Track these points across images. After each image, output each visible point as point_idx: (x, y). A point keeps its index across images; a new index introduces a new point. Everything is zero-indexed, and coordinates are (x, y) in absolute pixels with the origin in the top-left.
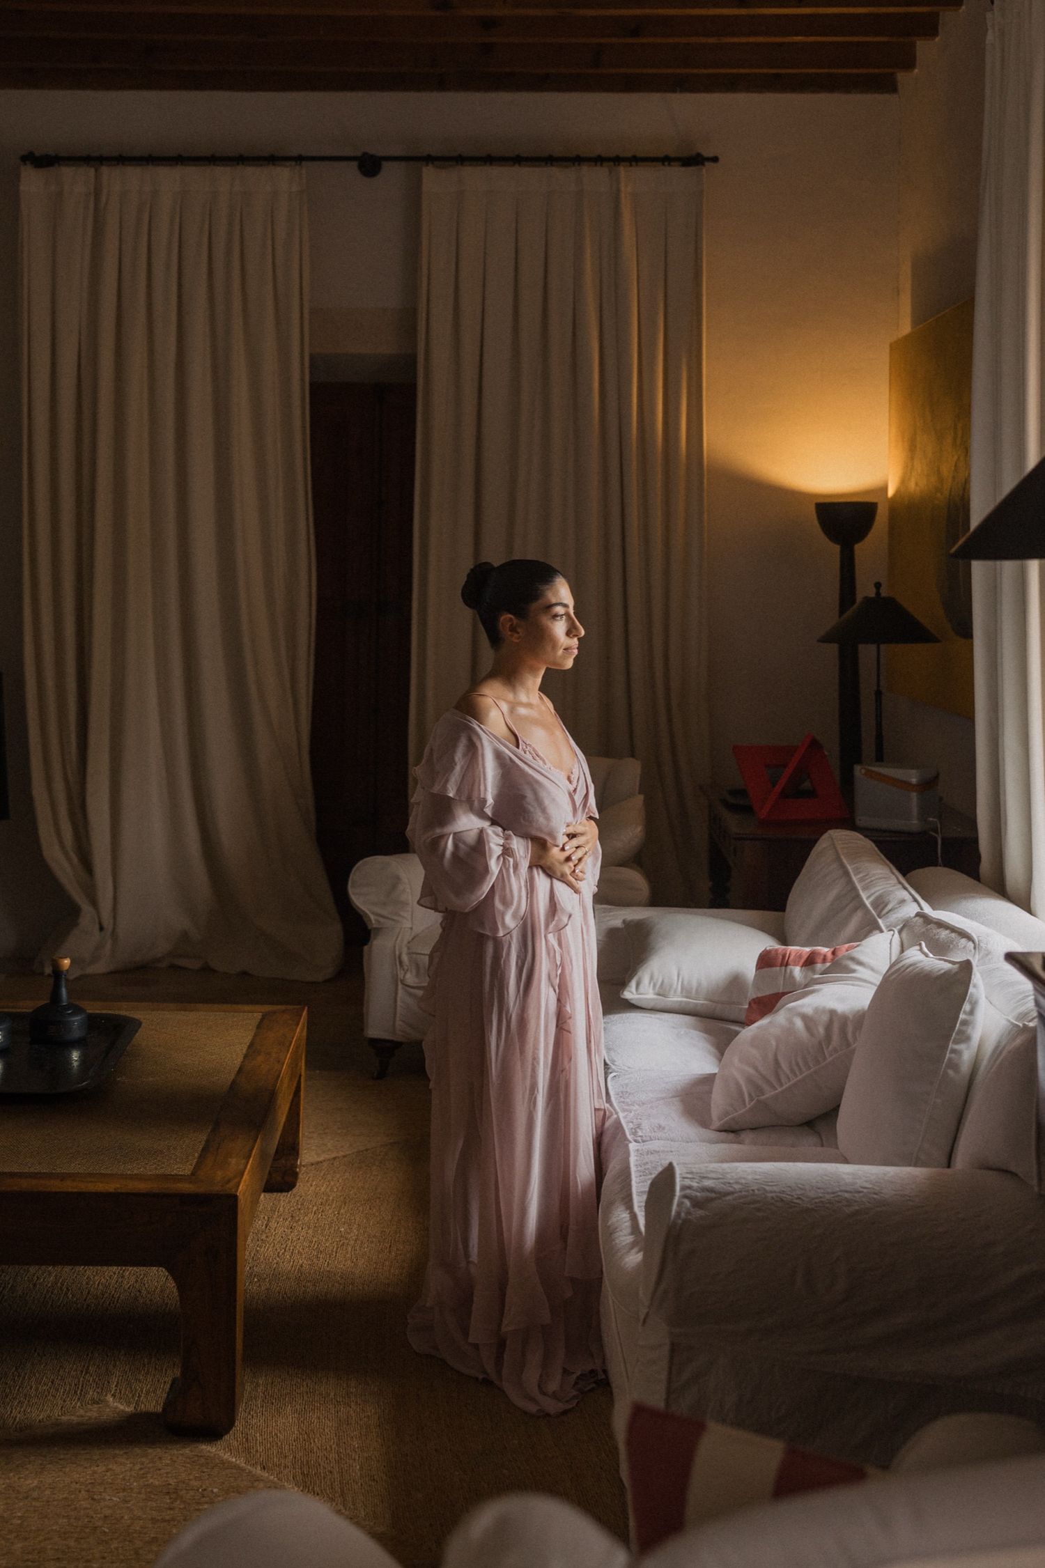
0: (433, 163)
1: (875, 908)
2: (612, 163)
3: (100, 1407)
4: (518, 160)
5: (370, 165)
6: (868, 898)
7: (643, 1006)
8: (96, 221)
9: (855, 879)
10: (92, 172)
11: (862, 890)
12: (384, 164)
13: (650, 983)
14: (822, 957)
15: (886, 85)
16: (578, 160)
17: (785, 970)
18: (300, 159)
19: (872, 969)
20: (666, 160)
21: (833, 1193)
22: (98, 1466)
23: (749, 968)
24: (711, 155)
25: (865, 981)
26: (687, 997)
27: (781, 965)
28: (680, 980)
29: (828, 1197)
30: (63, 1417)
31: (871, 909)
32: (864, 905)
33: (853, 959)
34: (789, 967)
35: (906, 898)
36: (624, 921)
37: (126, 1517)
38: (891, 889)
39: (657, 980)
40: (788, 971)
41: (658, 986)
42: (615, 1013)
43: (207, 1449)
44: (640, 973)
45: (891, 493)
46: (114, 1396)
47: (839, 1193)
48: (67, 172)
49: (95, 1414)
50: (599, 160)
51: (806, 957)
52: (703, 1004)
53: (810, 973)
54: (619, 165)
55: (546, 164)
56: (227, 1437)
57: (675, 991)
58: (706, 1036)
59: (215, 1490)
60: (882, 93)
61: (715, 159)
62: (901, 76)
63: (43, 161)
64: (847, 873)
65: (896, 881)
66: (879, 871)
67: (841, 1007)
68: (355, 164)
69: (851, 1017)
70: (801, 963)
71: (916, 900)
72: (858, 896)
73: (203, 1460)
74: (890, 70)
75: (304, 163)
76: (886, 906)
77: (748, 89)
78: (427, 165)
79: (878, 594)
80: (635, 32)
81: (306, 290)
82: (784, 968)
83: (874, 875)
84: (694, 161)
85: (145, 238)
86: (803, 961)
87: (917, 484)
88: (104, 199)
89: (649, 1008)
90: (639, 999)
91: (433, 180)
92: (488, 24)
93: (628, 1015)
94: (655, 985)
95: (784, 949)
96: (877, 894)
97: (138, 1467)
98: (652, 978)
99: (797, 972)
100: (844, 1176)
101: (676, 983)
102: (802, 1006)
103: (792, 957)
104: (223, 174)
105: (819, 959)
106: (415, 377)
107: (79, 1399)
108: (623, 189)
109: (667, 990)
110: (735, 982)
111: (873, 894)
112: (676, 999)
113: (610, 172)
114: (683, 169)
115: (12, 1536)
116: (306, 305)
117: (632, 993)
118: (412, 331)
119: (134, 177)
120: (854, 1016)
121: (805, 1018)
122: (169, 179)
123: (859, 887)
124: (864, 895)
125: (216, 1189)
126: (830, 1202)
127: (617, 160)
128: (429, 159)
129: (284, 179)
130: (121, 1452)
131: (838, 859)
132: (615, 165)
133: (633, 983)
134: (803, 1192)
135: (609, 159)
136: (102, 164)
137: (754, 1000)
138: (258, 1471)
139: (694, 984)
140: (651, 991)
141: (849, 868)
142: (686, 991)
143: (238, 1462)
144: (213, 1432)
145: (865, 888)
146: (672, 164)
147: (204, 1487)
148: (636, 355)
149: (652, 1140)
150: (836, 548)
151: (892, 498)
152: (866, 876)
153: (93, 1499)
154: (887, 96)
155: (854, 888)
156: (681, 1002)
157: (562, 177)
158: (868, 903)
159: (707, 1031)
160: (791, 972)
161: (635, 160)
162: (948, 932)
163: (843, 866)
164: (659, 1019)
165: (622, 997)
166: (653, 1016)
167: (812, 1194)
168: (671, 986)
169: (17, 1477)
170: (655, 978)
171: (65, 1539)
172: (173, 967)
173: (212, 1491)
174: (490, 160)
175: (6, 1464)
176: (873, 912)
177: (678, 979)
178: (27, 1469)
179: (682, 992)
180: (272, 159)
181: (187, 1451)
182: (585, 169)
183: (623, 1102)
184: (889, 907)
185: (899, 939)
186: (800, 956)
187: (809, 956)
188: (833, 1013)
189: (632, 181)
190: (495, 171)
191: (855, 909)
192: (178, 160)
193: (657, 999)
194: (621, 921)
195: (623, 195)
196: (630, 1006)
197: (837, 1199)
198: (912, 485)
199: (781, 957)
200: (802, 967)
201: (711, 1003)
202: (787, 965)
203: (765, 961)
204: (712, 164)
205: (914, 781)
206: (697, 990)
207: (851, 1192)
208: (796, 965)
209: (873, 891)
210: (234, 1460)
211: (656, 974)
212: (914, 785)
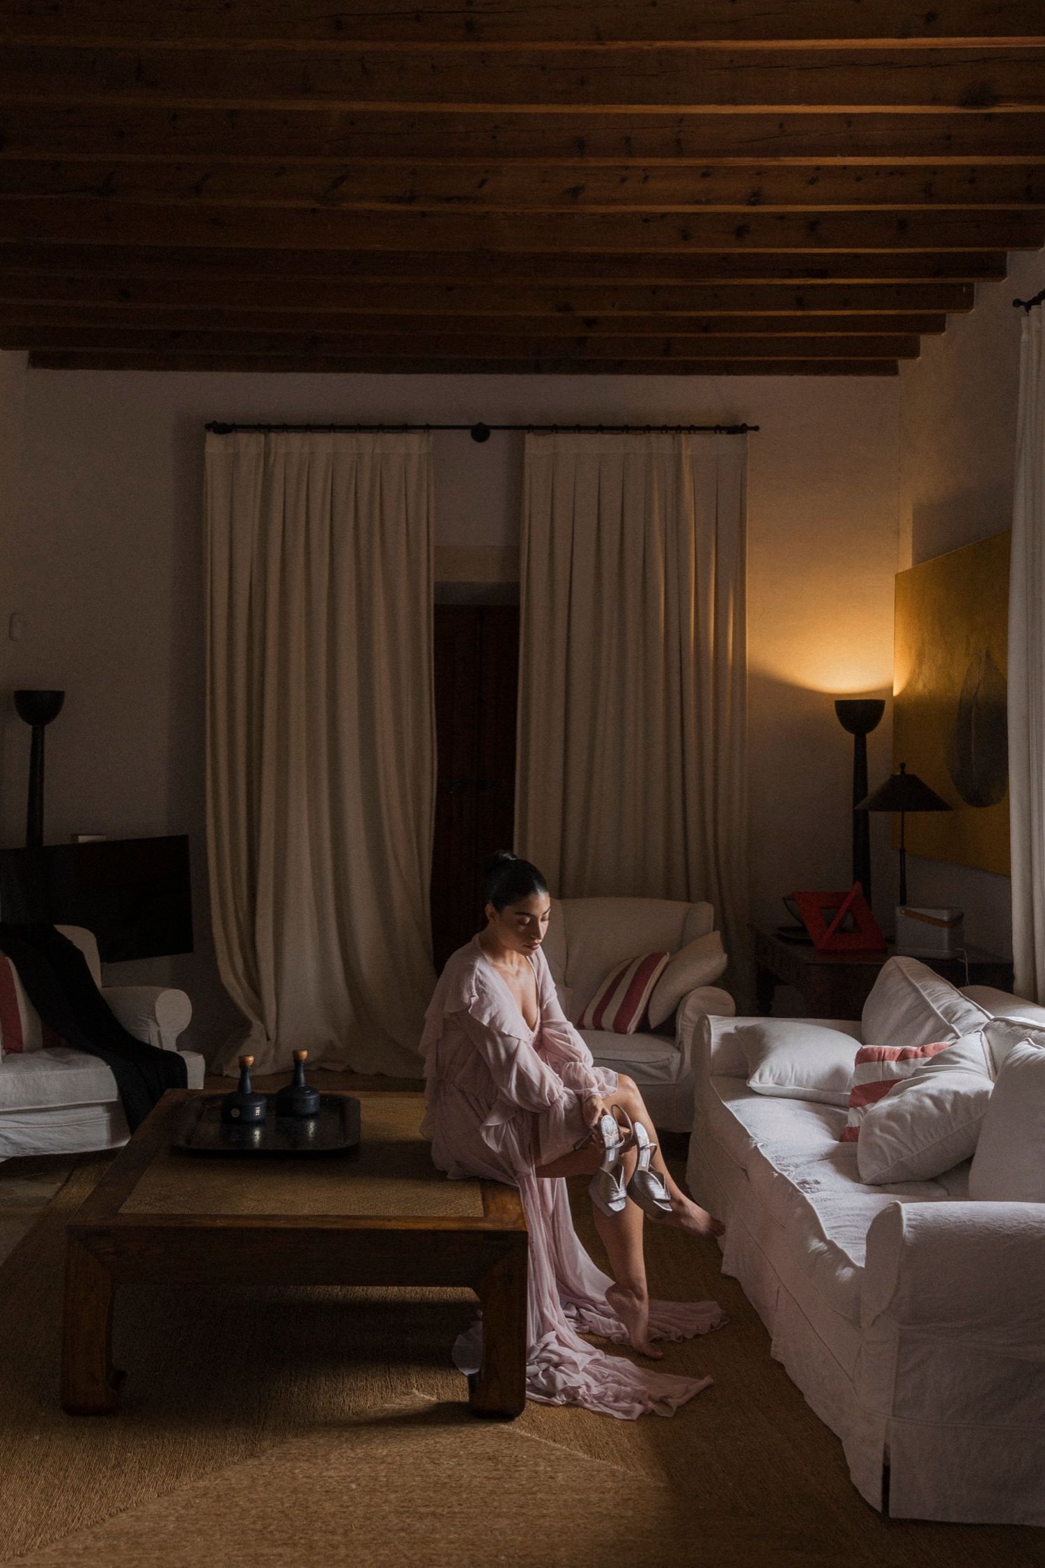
0: (533, 432)
1: (946, 1017)
2: (674, 432)
3: (411, 1398)
4: (600, 429)
5: (481, 433)
6: (938, 1008)
7: (764, 1093)
8: (265, 474)
9: (924, 994)
10: (262, 437)
11: (932, 1002)
12: (492, 431)
13: (770, 1075)
14: (913, 1054)
15: (892, 370)
16: (648, 429)
17: (883, 1064)
18: (428, 427)
19: (973, 1061)
20: (718, 429)
21: (1025, 1223)
22: (427, 1440)
23: (850, 1065)
24: (754, 425)
25: (970, 1070)
26: (799, 1086)
27: (879, 1060)
28: (794, 1073)
29: (1022, 1226)
30: (386, 1405)
31: (942, 1016)
32: (936, 1015)
33: (954, 1053)
34: (886, 1062)
35: (971, 1008)
36: (736, 1028)
37: (465, 1476)
38: (956, 1001)
39: (776, 1074)
40: (886, 1065)
41: (776, 1078)
42: (742, 1098)
43: (504, 1427)
44: (761, 1067)
45: (896, 692)
46: (417, 1389)
47: (1031, 1223)
48: (243, 437)
49: (410, 1403)
50: (664, 429)
51: (899, 1053)
52: (810, 1092)
53: (905, 1067)
54: (680, 433)
55: (623, 432)
56: (517, 1419)
57: (790, 1081)
58: (818, 1115)
59: (525, 1457)
60: (886, 375)
61: (756, 428)
62: (902, 363)
63: (222, 429)
64: (916, 990)
65: (958, 996)
66: (942, 988)
67: (963, 1089)
68: (468, 432)
69: (972, 1097)
70: (895, 1059)
71: (980, 1010)
72: (929, 1007)
73: (506, 1436)
74: (893, 358)
75: (431, 431)
76: (955, 1014)
77: (780, 373)
78: (529, 432)
79: (903, 772)
80: (706, 329)
81: (432, 535)
82: (881, 1062)
83: (939, 991)
84: (738, 429)
85: (305, 488)
86: (897, 1056)
87: (925, 686)
88: (271, 460)
89: (768, 1094)
90: (763, 1087)
91: (535, 446)
92: (590, 323)
93: (753, 1099)
94: (774, 1076)
95: (878, 1048)
96: (946, 1005)
97: (459, 1440)
98: (771, 1071)
99: (893, 1065)
100: (1030, 1211)
101: (790, 1075)
102: (927, 1088)
103: (887, 1054)
104: (366, 438)
105: (912, 1056)
106: (518, 600)
107: (392, 1392)
108: (684, 452)
109: (784, 1079)
110: (838, 1074)
111: (941, 1006)
112: (790, 1087)
113: (674, 438)
114: (728, 436)
115: (384, 1489)
116: (432, 543)
117: (756, 1083)
118: (516, 565)
119: (296, 441)
120: (975, 1095)
121: (931, 1097)
122: (324, 443)
123: (929, 999)
124: (934, 1006)
125: (510, 1227)
126: (1024, 1229)
127: (679, 429)
128: (530, 428)
129: (414, 443)
130: (442, 1430)
131: (906, 978)
132: (677, 433)
133: (757, 1075)
134: (1002, 1223)
135: (672, 428)
136: (270, 431)
137: (856, 1087)
138: (551, 1443)
139: (805, 1077)
140: (771, 1081)
141: (918, 985)
142: (799, 1082)
143: (533, 1437)
144: (507, 1415)
145: (935, 1001)
146: (722, 432)
147: (515, 1454)
148: (693, 586)
149: (819, 1191)
150: (851, 737)
151: (896, 697)
152: (934, 991)
153: (434, 1463)
154: (889, 378)
155: (924, 1001)
156: (794, 1089)
157: (636, 443)
158: (938, 1012)
159: (817, 1112)
160: (888, 1066)
161: (692, 429)
162: (1036, 1031)
163: (911, 984)
164: (778, 1103)
165: (749, 1085)
166: (772, 1100)
167: (1009, 1224)
168: (787, 1077)
169: (369, 1448)
170: (774, 1071)
171: (426, 1492)
172: (321, 1069)
173: (522, 1457)
174: (578, 428)
175: (357, 1438)
176: (944, 1019)
177: (792, 1071)
178: (375, 1442)
179: (795, 1082)
180: (405, 428)
181: (491, 1428)
182: (653, 437)
183: (780, 1164)
184: (958, 1015)
185: (986, 1038)
186: (894, 1053)
187: (901, 1053)
188: (956, 1094)
189: (692, 445)
190: (583, 438)
191: (927, 1018)
192: (332, 428)
193: (775, 1087)
194: (733, 1028)
195: (684, 457)
196: (753, 1093)
197: (1029, 1227)
198: (920, 686)
199: (877, 1054)
200: (897, 1061)
201: (820, 1091)
202: (883, 1060)
203: (862, 1058)
204: (753, 432)
205: (945, 918)
206: (807, 1081)
207: (1038, 1222)
208: (892, 1060)
209: (940, 1004)
210: (530, 1435)
211: (774, 1068)
212: (946, 922)
